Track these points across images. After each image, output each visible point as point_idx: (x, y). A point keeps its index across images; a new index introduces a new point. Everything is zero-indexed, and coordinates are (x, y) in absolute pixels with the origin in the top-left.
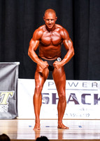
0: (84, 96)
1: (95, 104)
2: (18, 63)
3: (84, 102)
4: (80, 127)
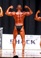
0: (27, 41)
3: (27, 43)
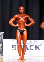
4: (29, 59)
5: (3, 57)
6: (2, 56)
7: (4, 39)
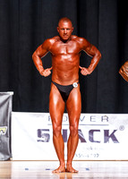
0: (91, 132)
1: (105, 142)
2: (12, 93)
4: (87, 169)
5: (10, 164)
6: (9, 160)
7: (13, 111)
